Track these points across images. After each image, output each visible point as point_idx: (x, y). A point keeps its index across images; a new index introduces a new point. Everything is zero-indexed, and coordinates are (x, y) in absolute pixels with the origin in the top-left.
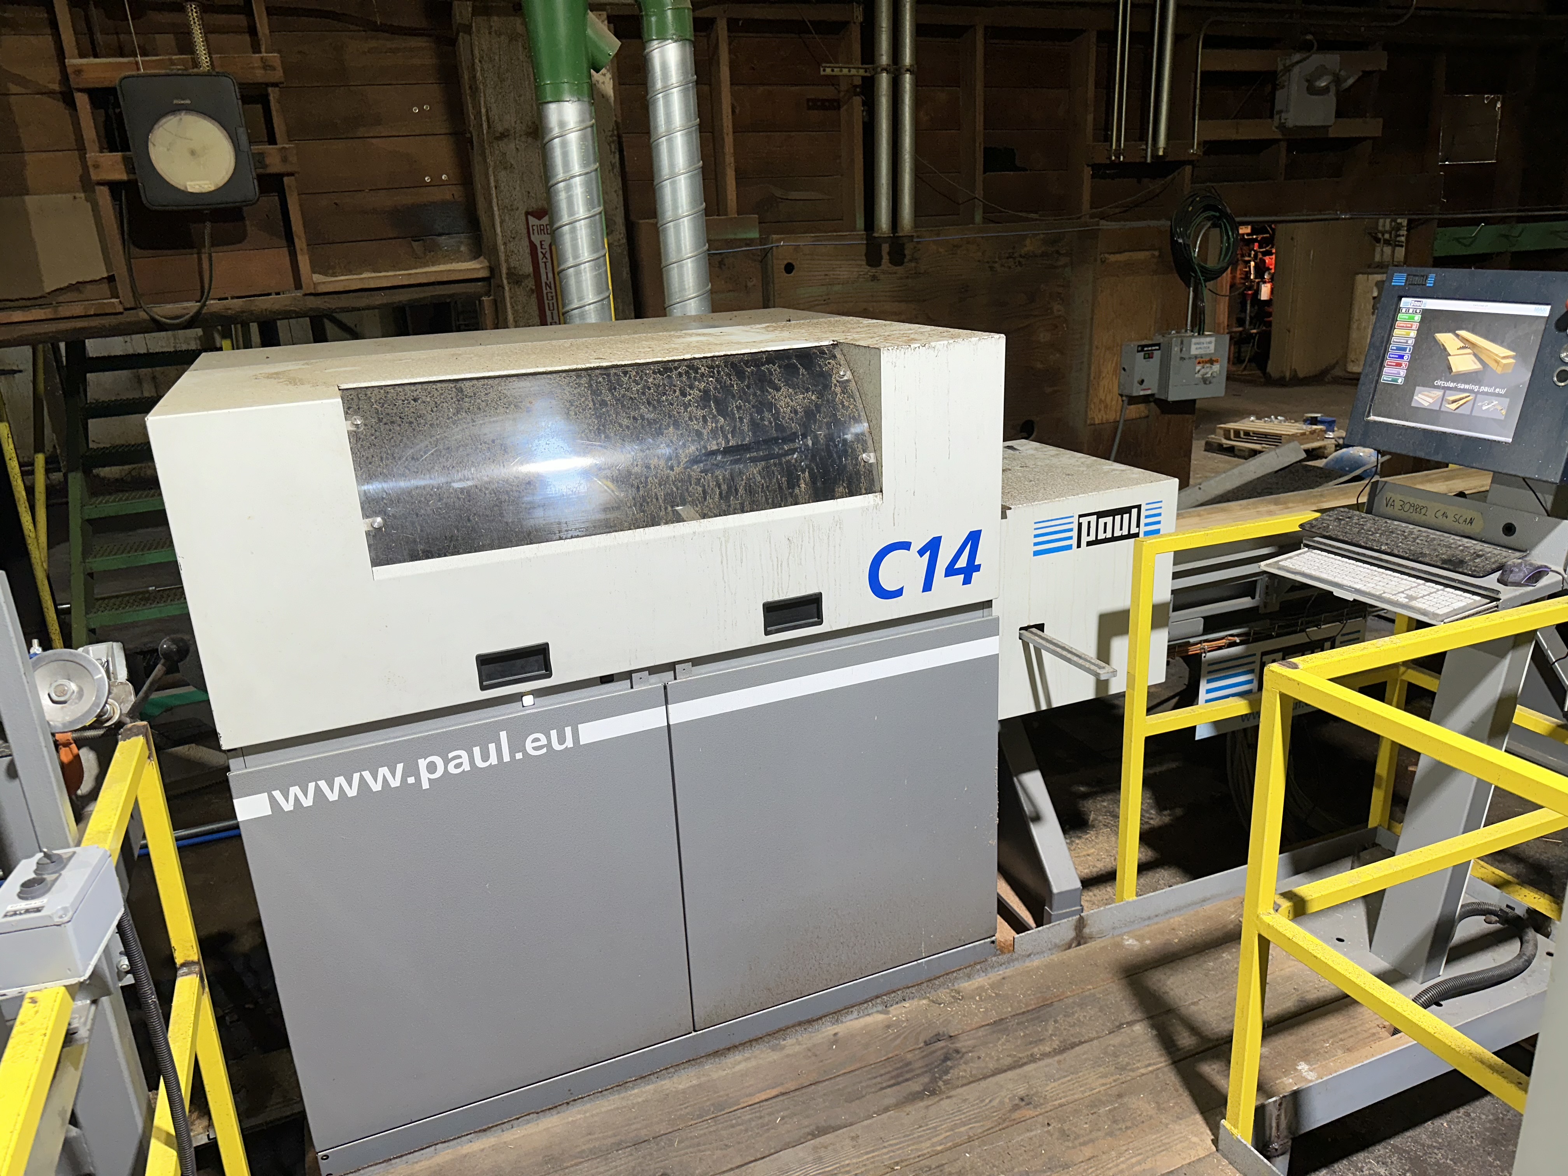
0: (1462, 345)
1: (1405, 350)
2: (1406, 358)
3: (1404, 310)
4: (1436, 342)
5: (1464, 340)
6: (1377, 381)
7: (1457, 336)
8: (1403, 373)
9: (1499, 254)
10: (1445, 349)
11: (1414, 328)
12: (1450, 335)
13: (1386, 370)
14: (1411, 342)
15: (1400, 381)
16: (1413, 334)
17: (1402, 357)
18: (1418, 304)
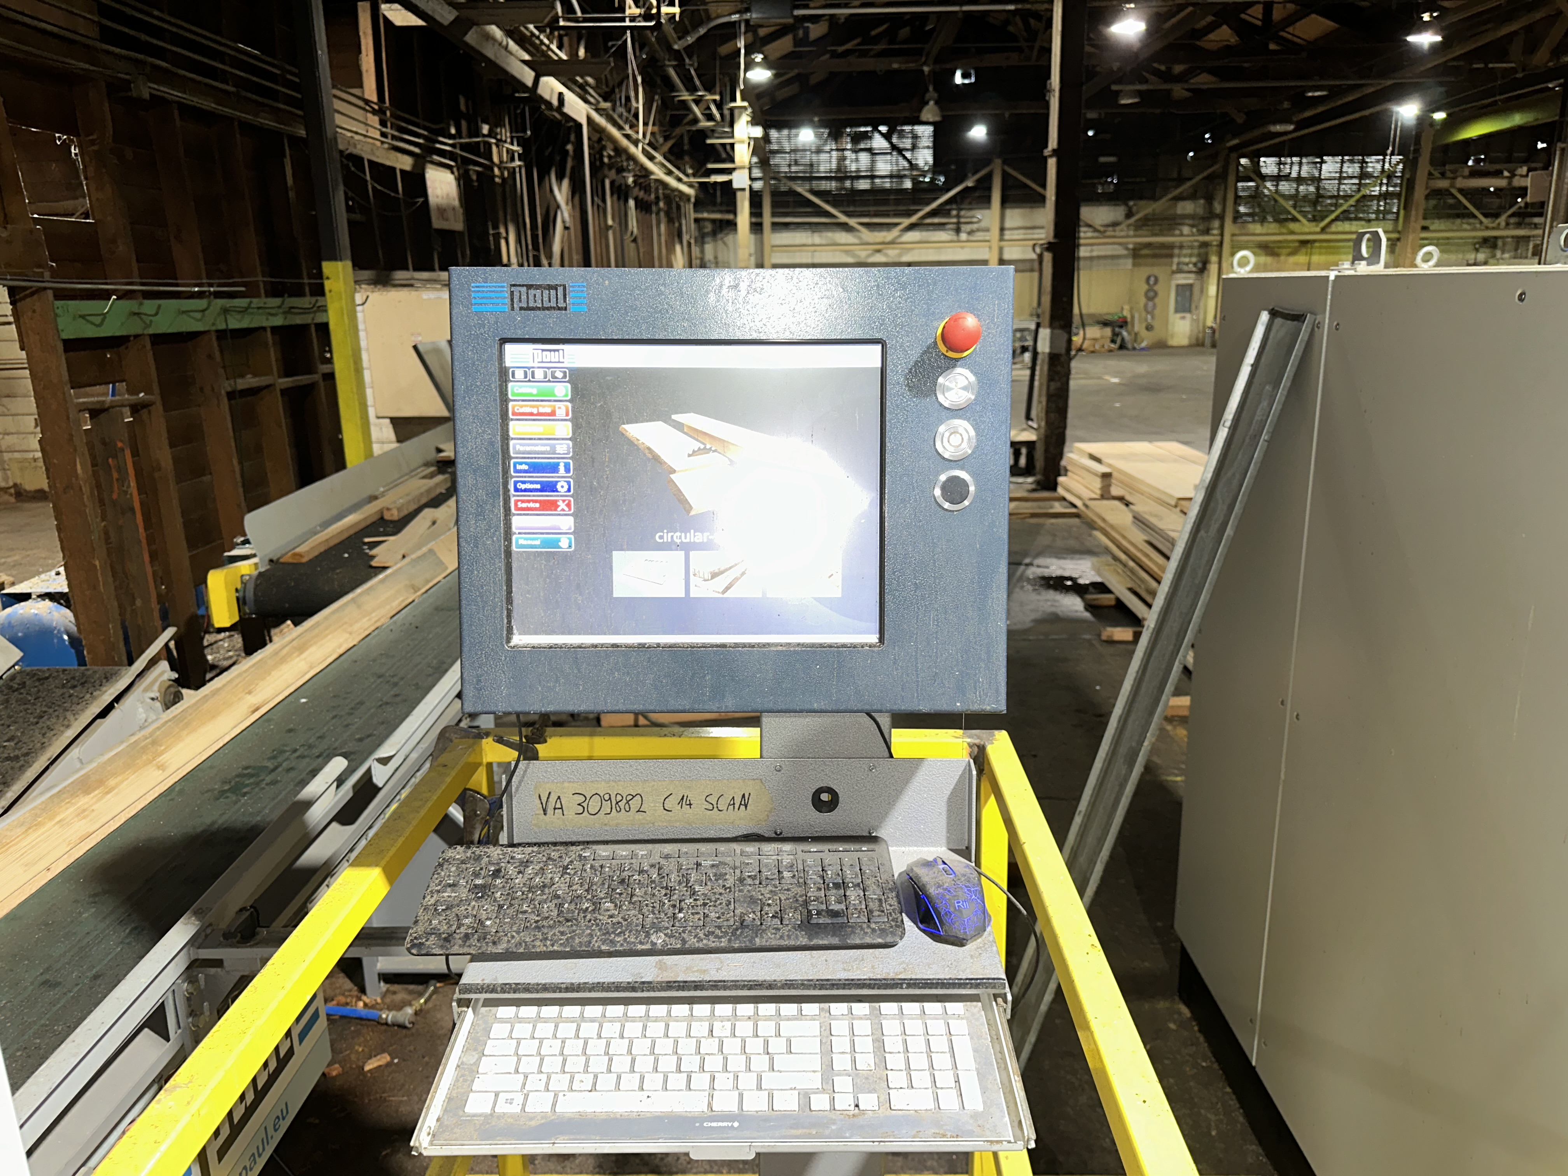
0: (696, 445)
1: (554, 468)
2: (562, 487)
3: (519, 374)
4: (631, 444)
5: (695, 433)
6: (508, 553)
7: (679, 426)
8: (567, 523)
9: (136, 336)
10: (656, 459)
11: (561, 413)
12: (658, 426)
13: (518, 522)
14: (564, 448)
15: (564, 543)
16: (565, 429)
17: (550, 487)
18: (554, 356)
